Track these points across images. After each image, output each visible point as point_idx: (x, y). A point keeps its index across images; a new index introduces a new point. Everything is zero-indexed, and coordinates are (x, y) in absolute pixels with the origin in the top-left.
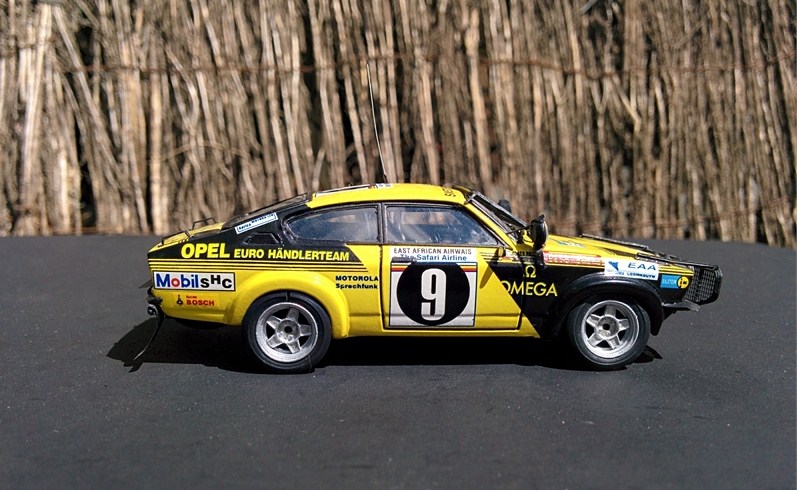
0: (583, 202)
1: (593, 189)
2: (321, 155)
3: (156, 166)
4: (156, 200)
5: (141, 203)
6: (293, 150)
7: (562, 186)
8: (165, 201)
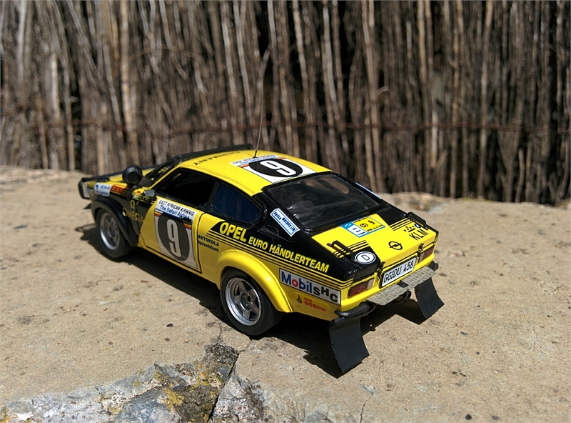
0: (532, 105)
1: (544, 92)
2: (266, 56)
3: (125, 67)
4: (126, 97)
5: (114, 99)
6: (241, 51)
7: (509, 89)
8: (134, 98)
